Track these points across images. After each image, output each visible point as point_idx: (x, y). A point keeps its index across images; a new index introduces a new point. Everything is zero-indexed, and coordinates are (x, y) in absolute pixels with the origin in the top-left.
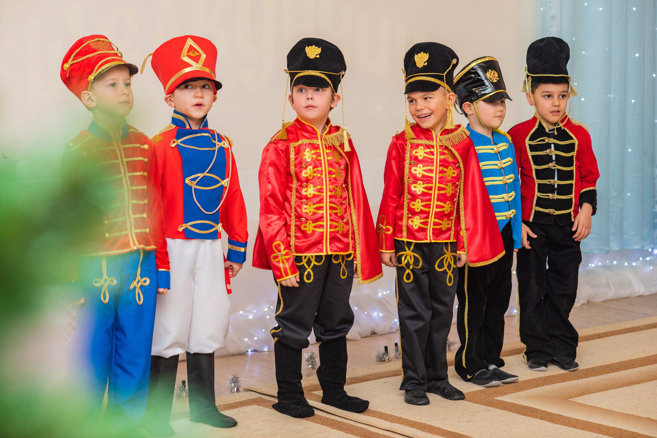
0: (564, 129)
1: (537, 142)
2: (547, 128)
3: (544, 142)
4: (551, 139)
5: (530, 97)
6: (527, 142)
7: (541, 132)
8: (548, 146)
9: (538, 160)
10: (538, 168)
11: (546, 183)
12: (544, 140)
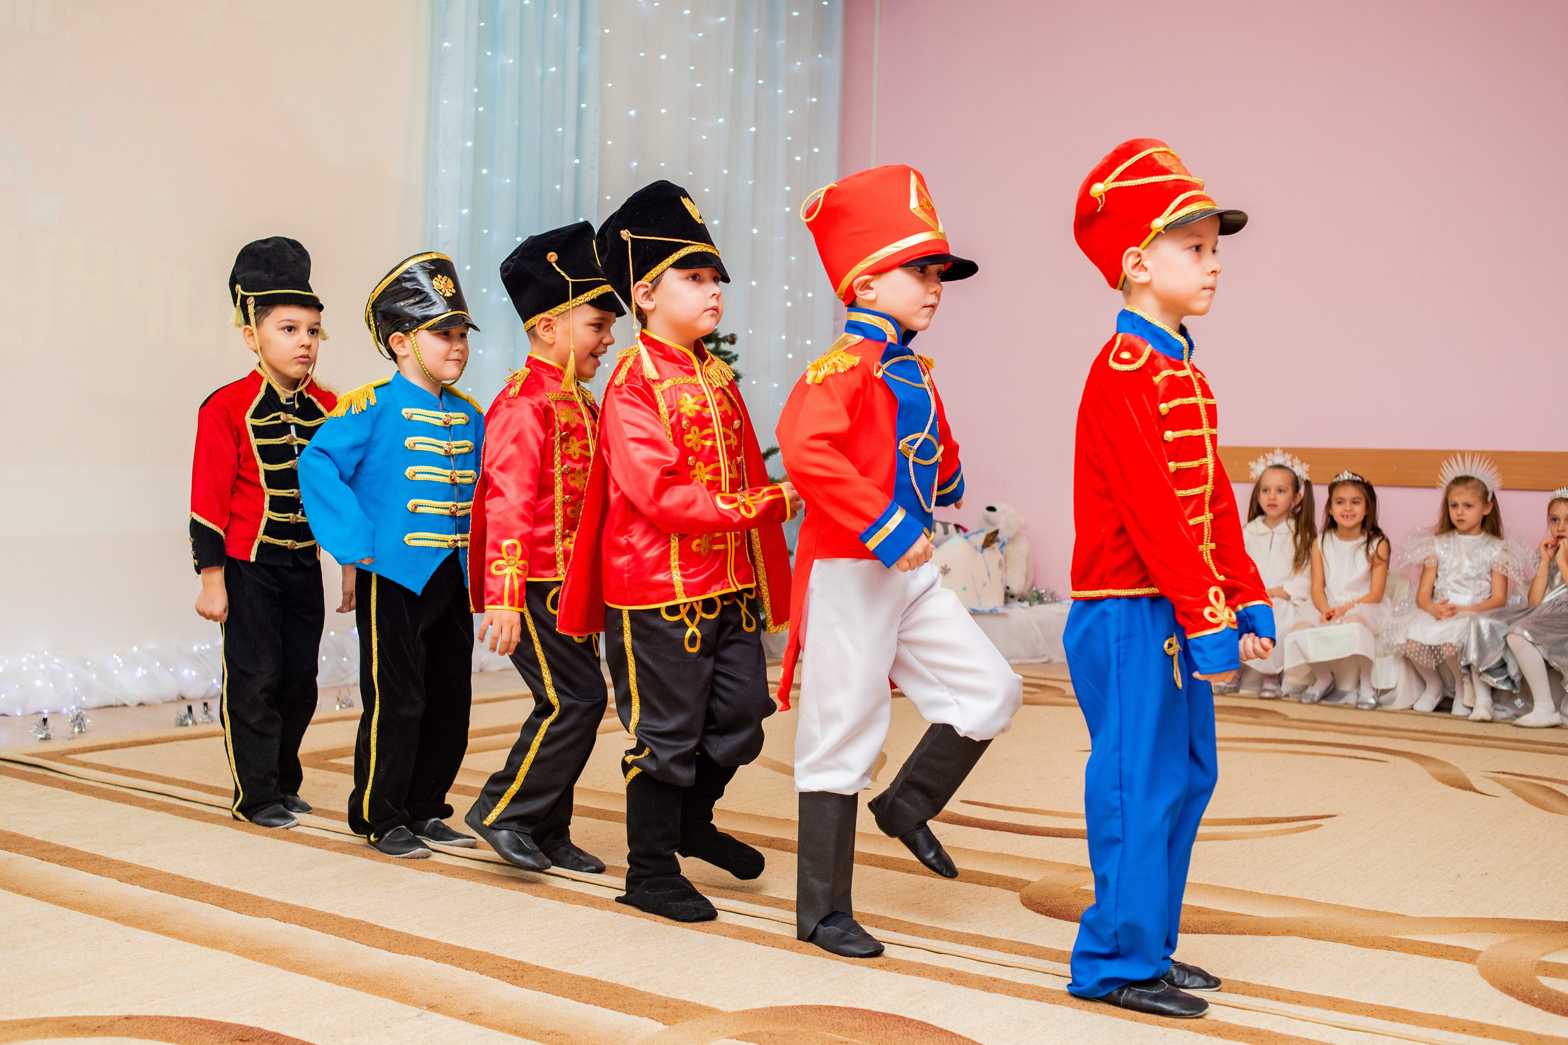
0: (308, 398)
1: (267, 421)
2: (284, 394)
3: (280, 422)
4: (290, 416)
5: (252, 335)
6: (249, 421)
7: (271, 402)
8: (284, 428)
9: (268, 454)
10: (271, 469)
11: (286, 495)
12: (278, 418)
